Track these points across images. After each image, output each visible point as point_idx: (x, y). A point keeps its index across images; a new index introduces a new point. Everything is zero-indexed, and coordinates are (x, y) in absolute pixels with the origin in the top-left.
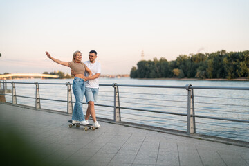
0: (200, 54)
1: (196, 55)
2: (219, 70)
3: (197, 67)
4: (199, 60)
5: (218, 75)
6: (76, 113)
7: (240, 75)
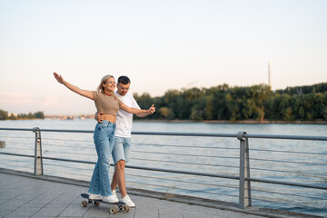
0: (195, 89)
1: (189, 90)
2: (221, 110)
3: (191, 105)
4: (193, 97)
5: (219, 116)
6: (98, 182)
7: (247, 116)
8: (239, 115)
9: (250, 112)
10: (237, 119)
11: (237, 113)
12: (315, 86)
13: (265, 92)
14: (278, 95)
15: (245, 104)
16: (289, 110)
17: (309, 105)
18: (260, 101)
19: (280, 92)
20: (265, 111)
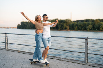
7: (63, 29)
8: (61, 28)
9: (64, 27)
10: (61, 29)
11: (61, 27)
12: (85, 20)
13: (69, 21)
14: (73, 23)
15: (63, 25)
16: (76, 27)
17: (82, 26)
18: (68, 24)
19: (74, 21)
20: (69, 27)
